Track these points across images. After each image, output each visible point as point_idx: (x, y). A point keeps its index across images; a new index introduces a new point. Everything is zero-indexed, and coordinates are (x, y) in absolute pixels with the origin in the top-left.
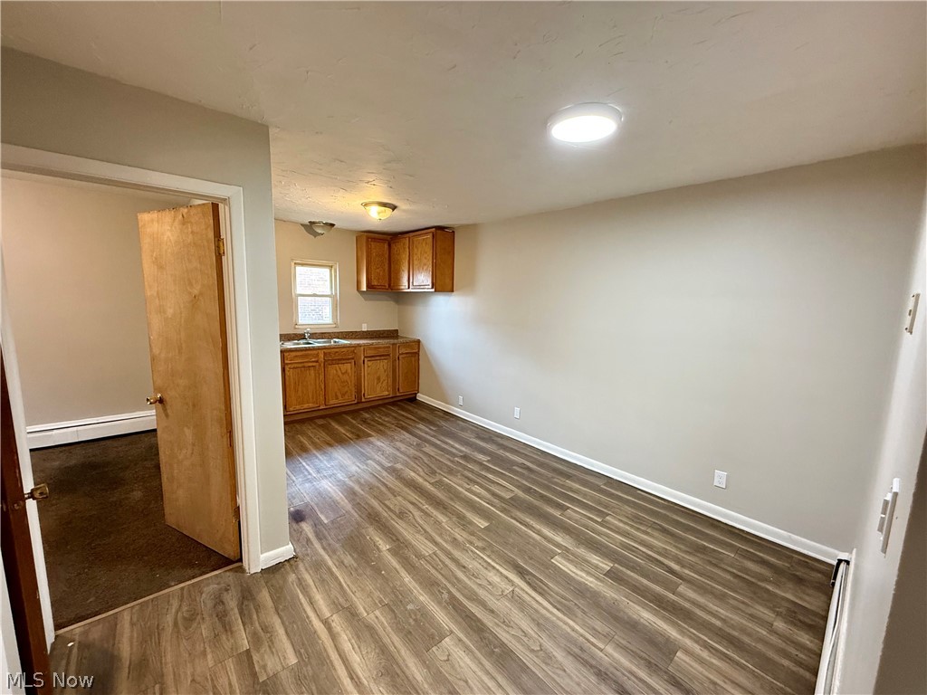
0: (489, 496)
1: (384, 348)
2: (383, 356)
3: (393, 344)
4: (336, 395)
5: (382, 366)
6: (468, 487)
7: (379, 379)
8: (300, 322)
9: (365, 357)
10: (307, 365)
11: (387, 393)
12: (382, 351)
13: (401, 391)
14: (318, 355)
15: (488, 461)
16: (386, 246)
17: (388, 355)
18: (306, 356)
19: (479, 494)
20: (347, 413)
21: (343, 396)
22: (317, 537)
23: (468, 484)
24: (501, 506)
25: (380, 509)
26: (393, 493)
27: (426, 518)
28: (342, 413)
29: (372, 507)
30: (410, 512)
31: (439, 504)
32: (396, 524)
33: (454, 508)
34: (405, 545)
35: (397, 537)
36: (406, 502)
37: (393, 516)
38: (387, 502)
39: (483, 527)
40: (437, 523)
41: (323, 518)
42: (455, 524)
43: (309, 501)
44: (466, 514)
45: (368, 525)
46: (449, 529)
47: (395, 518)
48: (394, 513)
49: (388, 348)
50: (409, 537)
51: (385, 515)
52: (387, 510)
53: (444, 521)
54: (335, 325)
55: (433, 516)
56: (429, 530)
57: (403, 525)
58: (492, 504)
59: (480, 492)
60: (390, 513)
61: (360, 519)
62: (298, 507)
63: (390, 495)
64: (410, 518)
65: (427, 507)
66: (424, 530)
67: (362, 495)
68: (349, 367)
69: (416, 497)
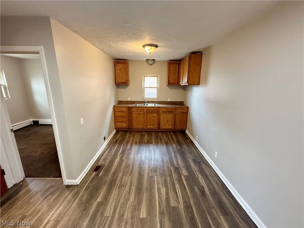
0: (164, 198)
1: (171, 109)
2: (170, 112)
3: (175, 108)
4: (150, 125)
5: (170, 116)
6: (161, 186)
7: (168, 121)
8: (145, 97)
9: (162, 112)
10: (140, 113)
11: (171, 127)
12: (169, 110)
13: (177, 127)
14: (144, 109)
15: (185, 176)
16: (177, 66)
17: (173, 112)
18: (140, 109)
19: (161, 194)
20: (154, 132)
21: (153, 125)
22: (91, 180)
23: (162, 185)
24: (163, 209)
25: (119, 179)
26: (130, 174)
27: (127, 194)
28: (153, 131)
29: (117, 177)
30: (126, 187)
31: (139, 189)
32: (114, 190)
33: (142, 196)
34: (105, 204)
35: (107, 197)
36: (129, 181)
37: (119, 185)
38: (124, 177)
39: (141, 217)
40: (128, 200)
41: (101, 173)
42: (133, 206)
43: (106, 164)
44: (143, 203)
45: (107, 185)
46: (128, 207)
47: (118, 187)
48: (120, 184)
49: (172, 109)
50: (111, 200)
51: (117, 183)
52: (120, 181)
53: (131, 201)
54: (157, 99)
55: (130, 195)
56: (121, 202)
57: (116, 192)
58: (160, 205)
59: (162, 193)
60: (119, 183)
61: (109, 180)
62: (102, 164)
63: (129, 174)
64: (122, 190)
65: (134, 188)
66: (119, 200)
67: (121, 169)
68: (155, 115)
69: (135, 180)
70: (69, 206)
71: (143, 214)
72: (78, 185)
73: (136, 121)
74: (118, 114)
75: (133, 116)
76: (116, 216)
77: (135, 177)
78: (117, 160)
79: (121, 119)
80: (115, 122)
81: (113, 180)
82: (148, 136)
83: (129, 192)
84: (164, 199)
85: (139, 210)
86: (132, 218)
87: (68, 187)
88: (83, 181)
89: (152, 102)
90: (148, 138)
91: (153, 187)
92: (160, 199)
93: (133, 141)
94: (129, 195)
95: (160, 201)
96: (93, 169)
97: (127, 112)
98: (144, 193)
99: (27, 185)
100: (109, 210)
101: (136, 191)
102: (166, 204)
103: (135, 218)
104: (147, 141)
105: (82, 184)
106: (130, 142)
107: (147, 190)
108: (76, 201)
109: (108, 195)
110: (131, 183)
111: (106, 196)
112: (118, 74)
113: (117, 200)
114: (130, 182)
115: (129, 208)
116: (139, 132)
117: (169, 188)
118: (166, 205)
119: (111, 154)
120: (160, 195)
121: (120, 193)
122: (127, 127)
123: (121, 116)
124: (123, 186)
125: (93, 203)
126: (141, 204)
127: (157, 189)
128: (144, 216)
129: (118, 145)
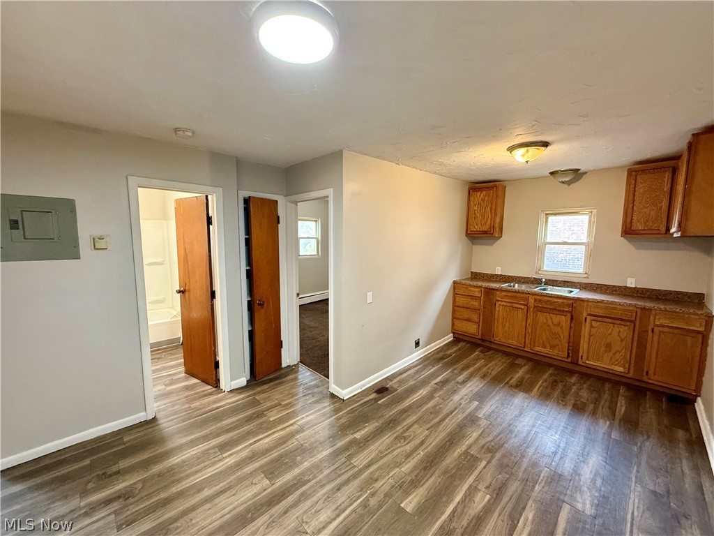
1: (624, 310)
2: (619, 319)
3: (643, 309)
4: (544, 344)
5: (619, 333)
7: (608, 347)
8: (545, 268)
9: (590, 315)
10: (515, 305)
11: (621, 369)
12: (618, 314)
13: (652, 377)
17: (632, 322)
18: (515, 297)
19: (472, 501)
20: (557, 367)
21: (553, 347)
22: (364, 403)
23: (487, 487)
24: (455, 529)
25: (405, 424)
26: (431, 427)
27: (402, 455)
28: (551, 365)
29: (405, 419)
30: (408, 443)
31: (430, 463)
32: (387, 436)
33: (427, 477)
34: (361, 447)
35: (371, 440)
36: (421, 438)
37: (397, 434)
38: (416, 426)
39: (402, 505)
40: (398, 464)
41: (383, 400)
42: (401, 479)
43: (400, 390)
44: (421, 489)
45: (381, 422)
46: (391, 475)
47: (395, 435)
48: (402, 433)
49: (630, 311)
50: (372, 447)
51: (398, 429)
52: (405, 428)
53: (403, 469)
54: (586, 276)
55: (408, 460)
56: (385, 459)
57: (387, 441)
58: (454, 516)
59: (476, 501)
60: (401, 431)
61: (387, 416)
62: (392, 387)
63: (428, 426)
64: (399, 445)
65: (421, 453)
66: (385, 456)
67: (420, 411)
68: (564, 320)
69: (434, 444)
70: (321, 420)
71: (410, 504)
72: (343, 400)
73: (504, 326)
74: (462, 301)
75: (496, 312)
76: (366, 474)
77: (436, 437)
78: (423, 392)
79: (466, 314)
80: (454, 318)
81: (395, 420)
82: (531, 371)
83: (408, 456)
84: (473, 514)
85: (407, 493)
86: (388, 495)
87: (333, 396)
88: (352, 399)
89: (565, 284)
90: (528, 376)
91: (463, 478)
92: (460, 507)
93: (479, 369)
94: (406, 460)
95: (459, 510)
96: (376, 389)
97: (482, 298)
98: (436, 474)
99: (297, 372)
100: (361, 459)
101: (422, 461)
102: (469, 525)
103: (391, 498)
104: (519, 381)
105: (349, 402)
106: (471, 369)
107: (445, 473)
108: (331, 419)
109: (373, 437)
110: (422, 443)
111: (369, 437)
112: (475, 213)
113: (382, 453)
114: (420, 440)
115: (392, 477)
116: (508, 354)
117: (502, 504)
118: (466, 528)
119: (417, 376)
120: (467, 502)
121: (392, 447)
122: (480, 335)
123: (468, 306)
124: (405, 438)
125: (347, 434)
126: (416, 487)
127: (470, 486)
128: (409, 509)
129: (442, 367)
